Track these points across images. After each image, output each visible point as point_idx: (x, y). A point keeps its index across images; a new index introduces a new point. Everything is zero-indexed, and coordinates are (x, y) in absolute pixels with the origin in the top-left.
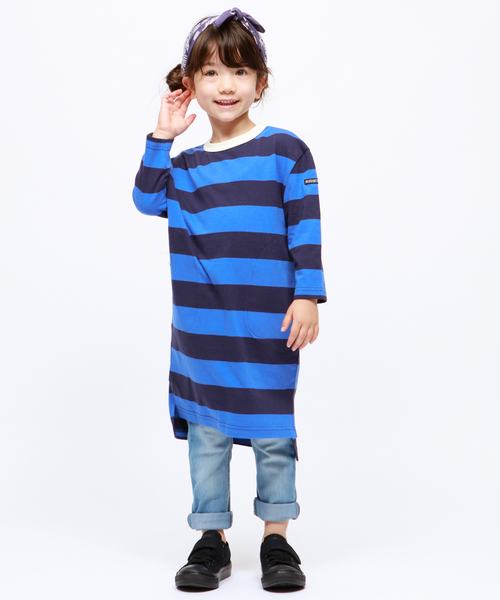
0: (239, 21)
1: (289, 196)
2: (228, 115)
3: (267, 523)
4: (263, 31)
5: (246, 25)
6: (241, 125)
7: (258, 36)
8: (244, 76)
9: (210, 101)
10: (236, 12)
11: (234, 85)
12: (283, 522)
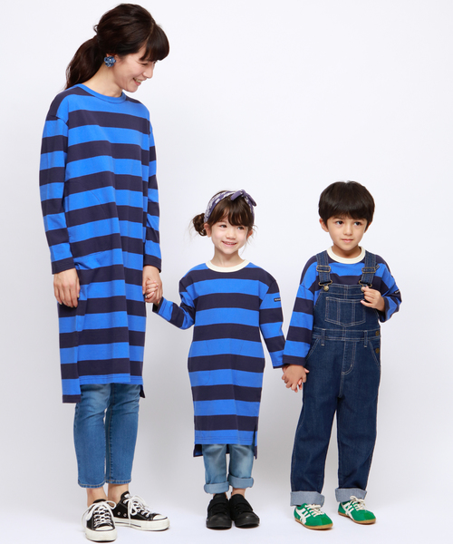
1: (264, 306)
2: (228, 250)
3: (235, 489)
4: (255, 205)
5: (247, 201)
6: (234, 258)
8: (242, 231)
9: (219, 241)
10: (243, 192)
11: (235, 235)
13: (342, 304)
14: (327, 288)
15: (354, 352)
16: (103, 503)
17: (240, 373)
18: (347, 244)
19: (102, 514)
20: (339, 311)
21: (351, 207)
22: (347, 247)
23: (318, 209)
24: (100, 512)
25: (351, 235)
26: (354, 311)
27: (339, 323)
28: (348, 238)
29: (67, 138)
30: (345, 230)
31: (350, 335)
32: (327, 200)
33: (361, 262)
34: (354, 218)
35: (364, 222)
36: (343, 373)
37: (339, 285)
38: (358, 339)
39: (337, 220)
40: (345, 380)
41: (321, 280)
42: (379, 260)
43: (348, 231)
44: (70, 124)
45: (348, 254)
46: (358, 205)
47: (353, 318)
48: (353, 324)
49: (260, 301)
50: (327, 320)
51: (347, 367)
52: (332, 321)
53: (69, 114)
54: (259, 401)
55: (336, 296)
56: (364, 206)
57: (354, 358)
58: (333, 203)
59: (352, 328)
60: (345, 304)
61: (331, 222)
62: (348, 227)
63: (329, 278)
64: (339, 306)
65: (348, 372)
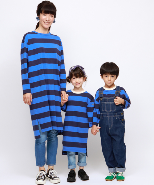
0: (79, 68)
3: (80, 167)
7: (83, 70)
9: (74, 84)
11: (78, 80)
12: (83, 167)
13: (107, 104)
14: (101, 99)
15: (112, 120)
16: (43, 171)
17: (80, 128)
18: (109, 84)
19: (42, 175)
20: (106, 106)
21: (110, 71)
22: (109, 85)
23: (100, 71)
24: (41, 174)
25: (110, 80)
26: (111, 106)
27: (106, 111)
28: (109, 81)
29: (28, 49)
30: (108, 79)
31: (110, 115)
32: (102, 68)
33: (115, 89)
34: (111, 75)
35: (115, 76)
36: (109, 128)
37: (106, 98)
38: (113, 116)
39: (106, 75)
40: (111, 131)
41: (100, 97)
42: (122, 89)
43: (109, 79)
44: (28, 44)
45: (110, 87)
46: (113, 70)
47: (111, 109)
48: (111, 111)
49: (87, 104)
50: (103, 110)
51: (110, 126)
52: (104, 110)
53: (29, 40)
54: (87, 138)
55: (105, 102)
56: (115, 71)
57: (112, 123)
58: (104, 69)
59: (110, 112)
60: (108, 104)
61: (104, 76)
62: (109, 78)
63: (102, 96)
64: (106, 105)
65: (111, 128)
